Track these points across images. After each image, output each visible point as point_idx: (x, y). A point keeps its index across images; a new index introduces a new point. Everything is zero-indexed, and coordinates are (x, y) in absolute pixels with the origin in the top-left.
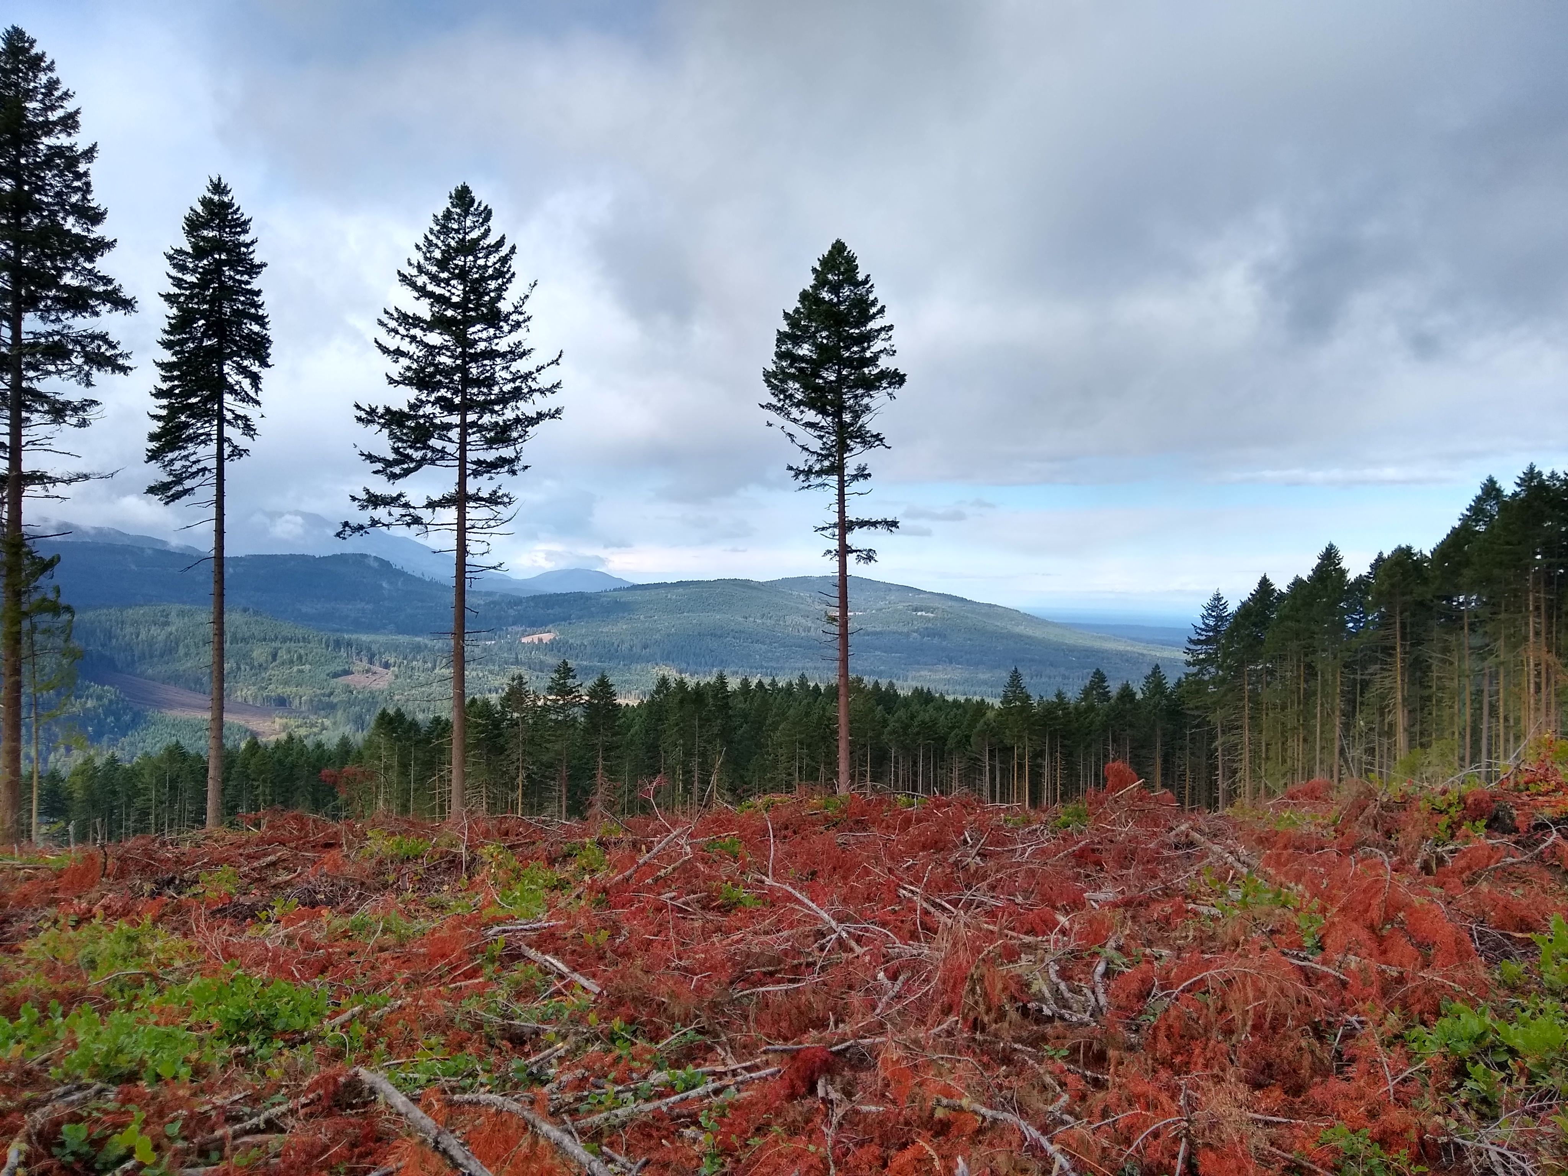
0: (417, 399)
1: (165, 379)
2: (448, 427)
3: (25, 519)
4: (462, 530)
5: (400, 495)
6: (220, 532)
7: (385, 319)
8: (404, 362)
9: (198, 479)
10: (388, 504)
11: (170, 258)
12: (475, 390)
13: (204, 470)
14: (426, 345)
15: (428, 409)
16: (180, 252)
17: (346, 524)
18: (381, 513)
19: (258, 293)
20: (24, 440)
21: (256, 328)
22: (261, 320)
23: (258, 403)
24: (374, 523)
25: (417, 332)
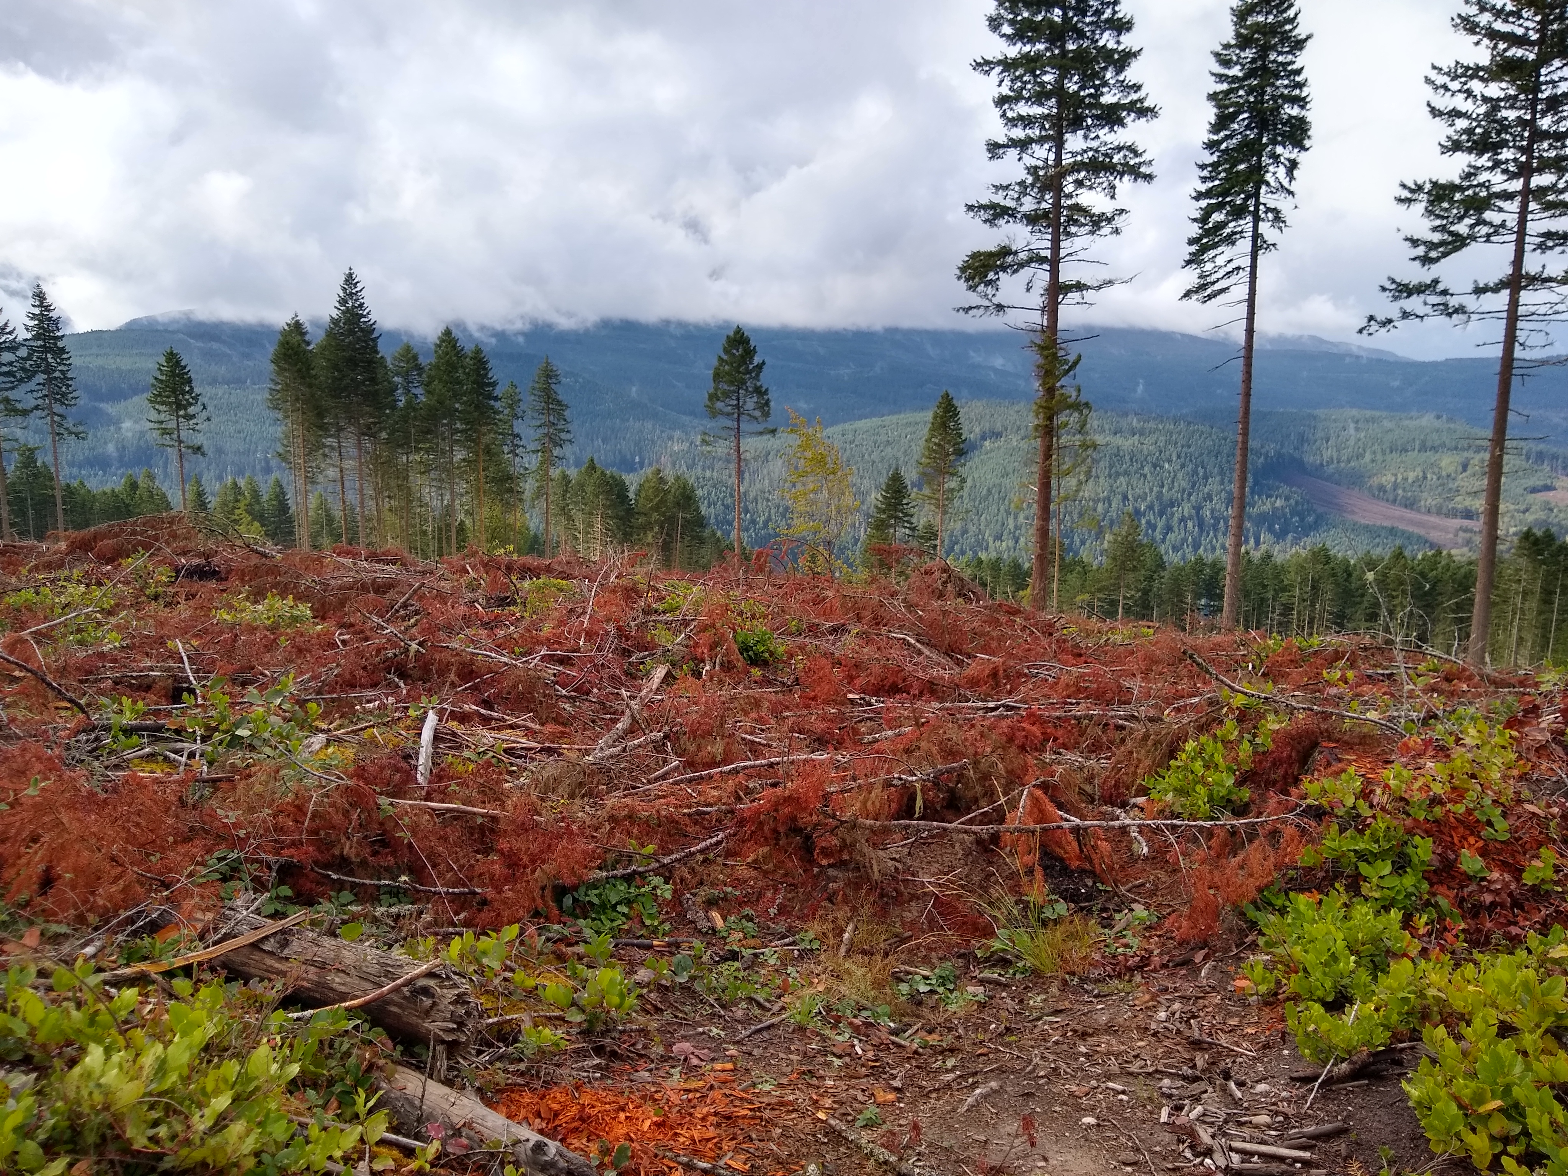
0: (1470, 166)
1: (1204, 180)
2: (1508, 196)
3: (1061, 325)
4: (1513, 317)
5: (1436, 282)
6: (1250, 331)
7: (1433, 75)
8: (1462, 124)
9: (1234, 279)
10: (1423, 292)
11: (1217, 55)
12: (1545, 145)
13: (1238, 268)
14: (1485, 99)
15: (1483, 177)
16: (1227, 46)
17: (1371, 318)
18: (1415, 303)
19: (1298, 72)
20: (1062, 253)
21: (1295, 111)
22: (1302, 102)
23: (1290, 193)
24: (1405, 315)
25: (1476, 86)
